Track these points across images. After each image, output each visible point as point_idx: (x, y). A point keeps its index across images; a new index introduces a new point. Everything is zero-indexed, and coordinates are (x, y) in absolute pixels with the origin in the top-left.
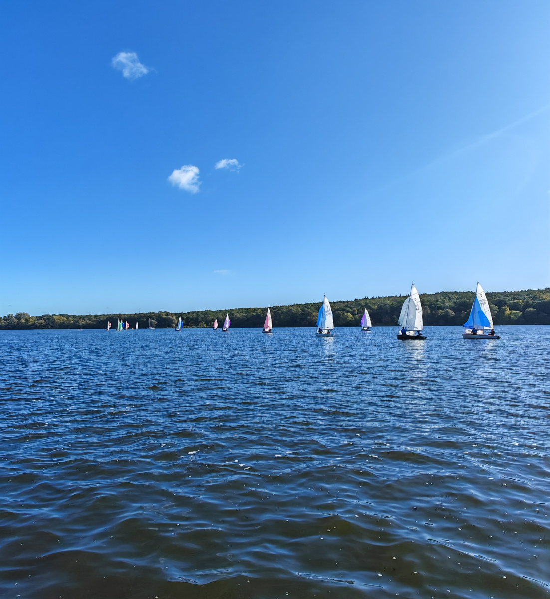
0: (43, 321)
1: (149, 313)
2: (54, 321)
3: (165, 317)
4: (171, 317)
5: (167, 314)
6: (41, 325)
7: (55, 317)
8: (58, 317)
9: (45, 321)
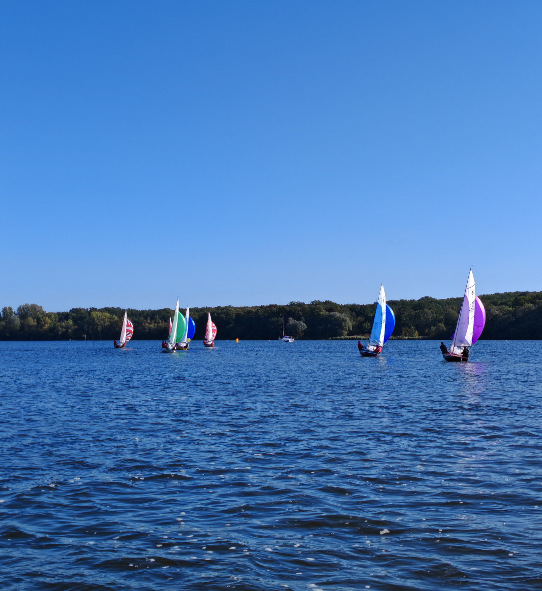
0: (70, 322)
1: (292, 305)
2: (92, 322)
3: (324, 313)
4: (337, 314)
5: (330, 306)
6: (67, 331)
7: (94, 314)
8: (99, 314)
9: (75, 321)
